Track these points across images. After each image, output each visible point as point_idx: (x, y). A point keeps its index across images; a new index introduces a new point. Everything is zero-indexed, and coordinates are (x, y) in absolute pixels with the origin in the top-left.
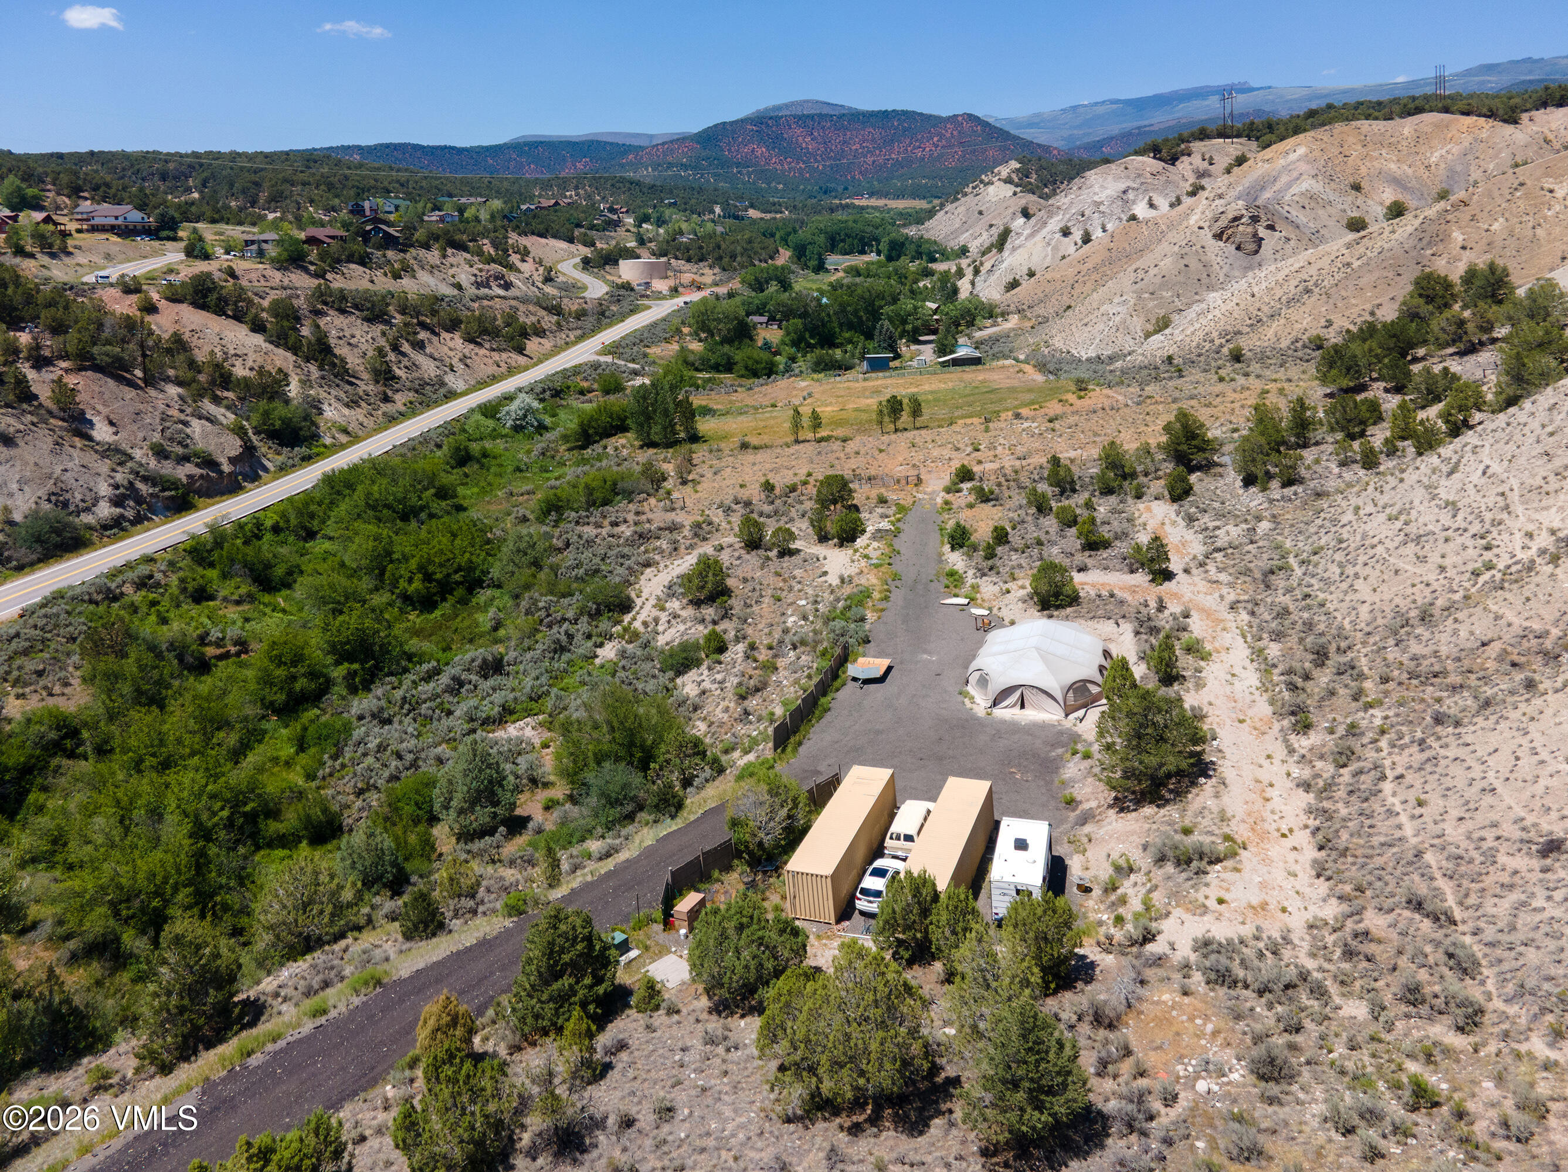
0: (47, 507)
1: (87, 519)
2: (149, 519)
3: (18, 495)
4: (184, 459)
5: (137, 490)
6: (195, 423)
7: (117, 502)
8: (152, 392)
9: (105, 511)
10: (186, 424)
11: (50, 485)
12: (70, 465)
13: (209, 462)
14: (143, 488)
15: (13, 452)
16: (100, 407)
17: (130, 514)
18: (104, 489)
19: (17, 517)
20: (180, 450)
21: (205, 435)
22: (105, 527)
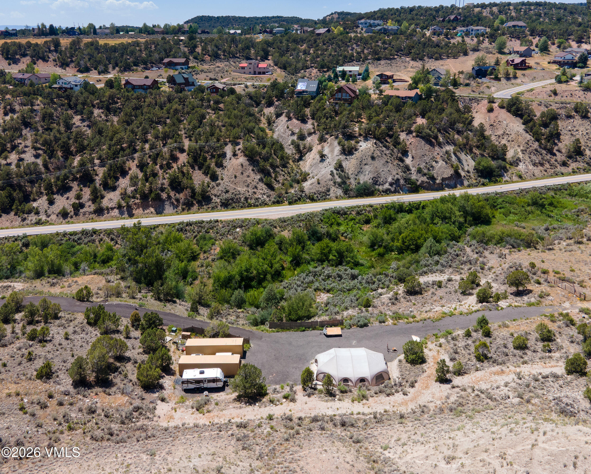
0: (371, 181)
1: (381, 188)
2: (399, 192)
3: (367, 176)
4: (425, 175)
5: (399, 182)
6: (441, 163)
7: (391, 184)
8: (437, 148)
9: (387, 186)
10: (437, 162)
11: (375, 175)
12: (385, 169)
13: (433, 178)
14: (402, 182)
15: (373, 162)
16: (414, 151)
17: (393, 189)
18: (390, 180)
19: (362, 182)
20: (426, 171)
21: (440, 168)
22: (383, 191)
